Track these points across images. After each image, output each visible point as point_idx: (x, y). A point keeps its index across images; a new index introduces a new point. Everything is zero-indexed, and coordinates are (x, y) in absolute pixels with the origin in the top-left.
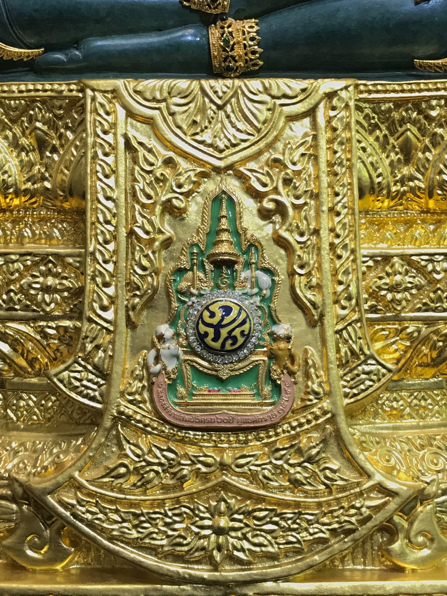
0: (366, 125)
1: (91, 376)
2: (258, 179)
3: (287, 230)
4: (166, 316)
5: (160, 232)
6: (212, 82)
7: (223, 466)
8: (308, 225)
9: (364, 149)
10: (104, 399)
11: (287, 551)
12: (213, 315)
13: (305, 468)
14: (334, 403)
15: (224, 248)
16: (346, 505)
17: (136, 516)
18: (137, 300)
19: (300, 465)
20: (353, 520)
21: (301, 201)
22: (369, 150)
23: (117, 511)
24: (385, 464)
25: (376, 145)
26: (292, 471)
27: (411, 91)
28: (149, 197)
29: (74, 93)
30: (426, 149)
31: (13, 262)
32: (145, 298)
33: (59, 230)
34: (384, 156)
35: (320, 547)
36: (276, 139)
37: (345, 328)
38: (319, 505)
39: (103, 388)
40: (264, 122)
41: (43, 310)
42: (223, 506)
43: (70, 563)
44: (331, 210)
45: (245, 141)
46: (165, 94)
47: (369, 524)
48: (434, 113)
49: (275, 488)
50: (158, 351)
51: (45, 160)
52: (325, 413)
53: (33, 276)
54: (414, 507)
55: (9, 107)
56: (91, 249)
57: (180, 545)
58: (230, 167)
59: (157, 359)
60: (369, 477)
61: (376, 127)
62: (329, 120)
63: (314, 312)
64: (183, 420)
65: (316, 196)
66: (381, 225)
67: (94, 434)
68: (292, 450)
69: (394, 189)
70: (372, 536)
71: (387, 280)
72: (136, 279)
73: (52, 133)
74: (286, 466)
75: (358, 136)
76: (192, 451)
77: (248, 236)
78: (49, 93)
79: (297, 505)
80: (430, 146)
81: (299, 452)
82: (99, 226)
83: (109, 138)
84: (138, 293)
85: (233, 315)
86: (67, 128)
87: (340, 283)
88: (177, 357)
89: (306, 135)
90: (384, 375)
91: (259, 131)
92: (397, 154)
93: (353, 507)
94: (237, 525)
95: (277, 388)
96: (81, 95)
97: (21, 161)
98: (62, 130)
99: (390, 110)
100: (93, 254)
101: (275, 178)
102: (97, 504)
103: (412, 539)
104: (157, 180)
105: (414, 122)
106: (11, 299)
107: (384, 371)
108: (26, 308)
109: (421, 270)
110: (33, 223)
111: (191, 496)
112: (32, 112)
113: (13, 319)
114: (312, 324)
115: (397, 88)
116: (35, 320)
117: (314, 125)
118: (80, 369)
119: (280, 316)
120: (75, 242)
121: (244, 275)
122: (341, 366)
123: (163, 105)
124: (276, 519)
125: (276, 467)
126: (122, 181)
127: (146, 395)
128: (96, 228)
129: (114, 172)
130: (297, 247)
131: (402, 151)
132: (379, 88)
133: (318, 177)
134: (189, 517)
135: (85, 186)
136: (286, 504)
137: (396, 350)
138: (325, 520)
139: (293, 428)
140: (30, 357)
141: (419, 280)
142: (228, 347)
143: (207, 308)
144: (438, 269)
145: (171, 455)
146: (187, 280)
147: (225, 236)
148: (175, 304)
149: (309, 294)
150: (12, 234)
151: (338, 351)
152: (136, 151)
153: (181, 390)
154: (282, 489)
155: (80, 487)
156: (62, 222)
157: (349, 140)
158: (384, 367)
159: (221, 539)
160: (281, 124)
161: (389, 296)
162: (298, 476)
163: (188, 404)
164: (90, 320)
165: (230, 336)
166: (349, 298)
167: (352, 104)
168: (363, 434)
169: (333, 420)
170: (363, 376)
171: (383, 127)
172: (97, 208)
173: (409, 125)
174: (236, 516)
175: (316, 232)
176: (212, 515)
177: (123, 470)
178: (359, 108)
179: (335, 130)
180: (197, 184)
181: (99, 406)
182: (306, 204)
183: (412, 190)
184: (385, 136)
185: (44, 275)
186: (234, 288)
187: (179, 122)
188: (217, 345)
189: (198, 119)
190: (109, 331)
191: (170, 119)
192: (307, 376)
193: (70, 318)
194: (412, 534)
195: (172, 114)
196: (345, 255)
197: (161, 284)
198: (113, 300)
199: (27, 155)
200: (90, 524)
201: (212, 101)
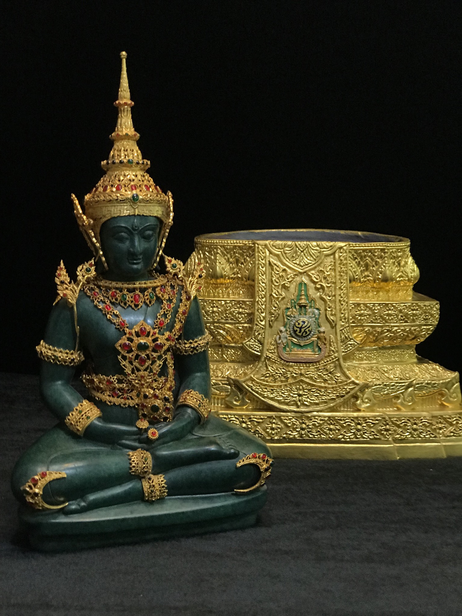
0: (352, 257)
1: (257, 344)
2: (315, 277)
3: (325, 295)
4: (282, 324)
5: (281, 295)
6: (299, 243)
7: (301, 374)
8: (332, 293)
9: (351, 266)
10: (261, 351)
11: (322, 402)
12: (299, 324)
13: (329, 376)
14: (339, 354)
15: (303, 301)
16: (342, 388)
17: (272, 390)
18: (273, 318)
19: (327, 374)
20: (344, 392)
21: (329, 285)
22: (353, 266)
23: (266, 388)
24: (356, 375)
25: (356, 265)
26: (324, 376)
27: (368, 246)
28: (277, 283)
29: (251, 245)
30: (373, 266)
31: (228, 303)
32: (276, 317)
33: (243, 292)
34: (358, 268)
35: (333, 401)
36: (321, 263)
37: (343, 329)
38: (333, 388)
39: (261, 348)
40: (317, 257)
41: (238, 320)
42: (301, 387)
43: (248, 406)
44: (340, 288)
45: (311, 263)
46: (283, 247)
47: (349, 394)
48: (376, 254)
49: (319, 382)
50: (280, 336)
51: (239, 267)
52: (336, 357)
53: (235, 308)
54: (364, 390)
55: (227, 248)
56: (257, 300)
57: (287, 399)
58: (305, 272)
59: (280, 338)
60: (350, 379)
61: (356, 258)
62: (340, 256)
63: (333, 323)
64: (289, 359)
65: (334, 283)
66: (358, 292)
67: (257, 363)
68: (325, 370)
69: (362, 280)
70: (350, 399)
71: (358, 312)
72: (272, 311)
73: (242, 258)
74: (322, 375)
75: (349, 262)
76: (291, 369)
77: (311, 297)
78: (241, 244)
79: (326, 387)
80: (375, 265)
81: (327, 370)
82: (260, 292)
83: (264, 262)
84: (273, 316)
85: (306, 324)
86: (247, 256)
87: (342, 313)
88: (286, 338)
89: (331, 262)
90: (356, 345)
91: (315, 260)
92: (363, 267)
93: (344, 388)
94: (306, 393)
95: (320, 349)
96: (253, 245)
97: (230, 267)
98: (245, 257)
99: (360, 253)
100: (258, 302)
101: (321, 277)
102: (259, 386)
103: (364, 400)
104: (280, 277)
105: (369, 257)
106: (227, 317)
107: (356, 344)
108: (232, 319)
109: (370, 309)
110: (233, 288)
111: (290, 384)
112: (235, 250)
113: (227, 323)
114: (332, 327)
115: (363, 245)
116: (235, 324)
117: (334, 258)
118: (253, 341)
119: (321, 324)
120: (248, 296)
121: (309, 310)
122: (341, 342)
123: (282, 250)
124: (318, 392)
125: (319, 375)
126: (267, 277)
127: (276, 351)
128: (259, 293)
129: (265, 273)
130: (328, 301)
131: (365, 266)
132: (357, 245)
133: (335, 276)
134: (290, 391)
135: (255, 278)
136: (322, 387)
137: (361, 337)
138: (335, 392)
139: (325, 362)
140: (232, 337)
141: (370, 313)
142: (304, 335)
143: (297, 322)
144: (376, 309)
145: (284, 370)
146: (290, 312)
147: (303, 297)
148: (286, 320)
149: (332, 318)
150: (225, 292)
151: (341, 337)
152: (273, 266)
153: (288, 349)
154: (320, 382)
155: (254, 380)
156: (243, 289)
157: (346, 264)
158: (356, 342)
159: (300, 398)
160: (323, 258)
161: (359, 318)
162: (326, 378)
163: (290, 354)
164: (257, 325)
165: (305, 331)
166: (345, 319)
167: (347, 251)
168: (348, 365)
169: (338, 360)
170: (349, 345)
171: (359, 258)
172: (259, 286)
173: (367, 258)
174: (305, 391)
175: (335, 296)
176: (298, 390)
177: (268, 375)
178: (349, 252)
179: (341, 260)
180: (293, 278)
181: (259, 354)
182: (331, 286)
183: (368, 280)
184: (359, 261)
185: (239, 308)
186: (306, 315)
187: (288, 256)
188: (300, 334)
189: (294, 255)
190: (263, 329)
191: (284, 255)
192: (330, 345)
193: (247, 323)
194: (364, 398)
195: (286, 254)
196: (344, 303)
197: (281, 313)
198: (264, 318)
199: (232, 265)
200: (257, 392)
201: (299, 249)
